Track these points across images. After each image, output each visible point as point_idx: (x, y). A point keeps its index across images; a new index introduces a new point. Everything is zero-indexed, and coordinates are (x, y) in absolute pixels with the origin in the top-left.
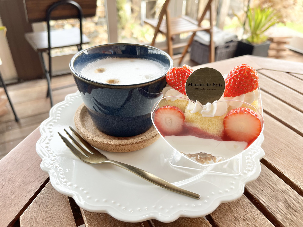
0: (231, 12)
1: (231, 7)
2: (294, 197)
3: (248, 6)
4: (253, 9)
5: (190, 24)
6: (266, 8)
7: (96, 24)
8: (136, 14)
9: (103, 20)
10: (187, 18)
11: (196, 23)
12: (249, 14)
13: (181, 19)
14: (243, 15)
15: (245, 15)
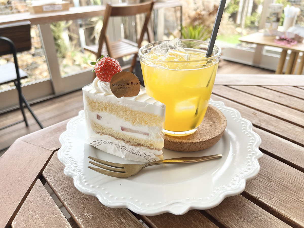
0: (166, 32)
1: (166, 27)
2: (255, 210)
3: (181, 25)
4: (186, 27)
5: (131, 47)
6: (197, 25)
7: (33, 55)
8: (75, 42)
9: (40, 51)
10: (127, 41)
11: (136, 45)
12: (183, 32)
13: (121, 43)
14: (178, 33)
15: (180, 34)
